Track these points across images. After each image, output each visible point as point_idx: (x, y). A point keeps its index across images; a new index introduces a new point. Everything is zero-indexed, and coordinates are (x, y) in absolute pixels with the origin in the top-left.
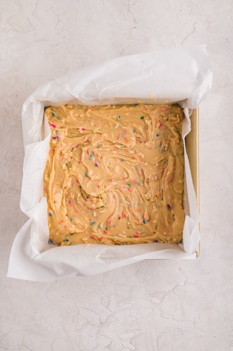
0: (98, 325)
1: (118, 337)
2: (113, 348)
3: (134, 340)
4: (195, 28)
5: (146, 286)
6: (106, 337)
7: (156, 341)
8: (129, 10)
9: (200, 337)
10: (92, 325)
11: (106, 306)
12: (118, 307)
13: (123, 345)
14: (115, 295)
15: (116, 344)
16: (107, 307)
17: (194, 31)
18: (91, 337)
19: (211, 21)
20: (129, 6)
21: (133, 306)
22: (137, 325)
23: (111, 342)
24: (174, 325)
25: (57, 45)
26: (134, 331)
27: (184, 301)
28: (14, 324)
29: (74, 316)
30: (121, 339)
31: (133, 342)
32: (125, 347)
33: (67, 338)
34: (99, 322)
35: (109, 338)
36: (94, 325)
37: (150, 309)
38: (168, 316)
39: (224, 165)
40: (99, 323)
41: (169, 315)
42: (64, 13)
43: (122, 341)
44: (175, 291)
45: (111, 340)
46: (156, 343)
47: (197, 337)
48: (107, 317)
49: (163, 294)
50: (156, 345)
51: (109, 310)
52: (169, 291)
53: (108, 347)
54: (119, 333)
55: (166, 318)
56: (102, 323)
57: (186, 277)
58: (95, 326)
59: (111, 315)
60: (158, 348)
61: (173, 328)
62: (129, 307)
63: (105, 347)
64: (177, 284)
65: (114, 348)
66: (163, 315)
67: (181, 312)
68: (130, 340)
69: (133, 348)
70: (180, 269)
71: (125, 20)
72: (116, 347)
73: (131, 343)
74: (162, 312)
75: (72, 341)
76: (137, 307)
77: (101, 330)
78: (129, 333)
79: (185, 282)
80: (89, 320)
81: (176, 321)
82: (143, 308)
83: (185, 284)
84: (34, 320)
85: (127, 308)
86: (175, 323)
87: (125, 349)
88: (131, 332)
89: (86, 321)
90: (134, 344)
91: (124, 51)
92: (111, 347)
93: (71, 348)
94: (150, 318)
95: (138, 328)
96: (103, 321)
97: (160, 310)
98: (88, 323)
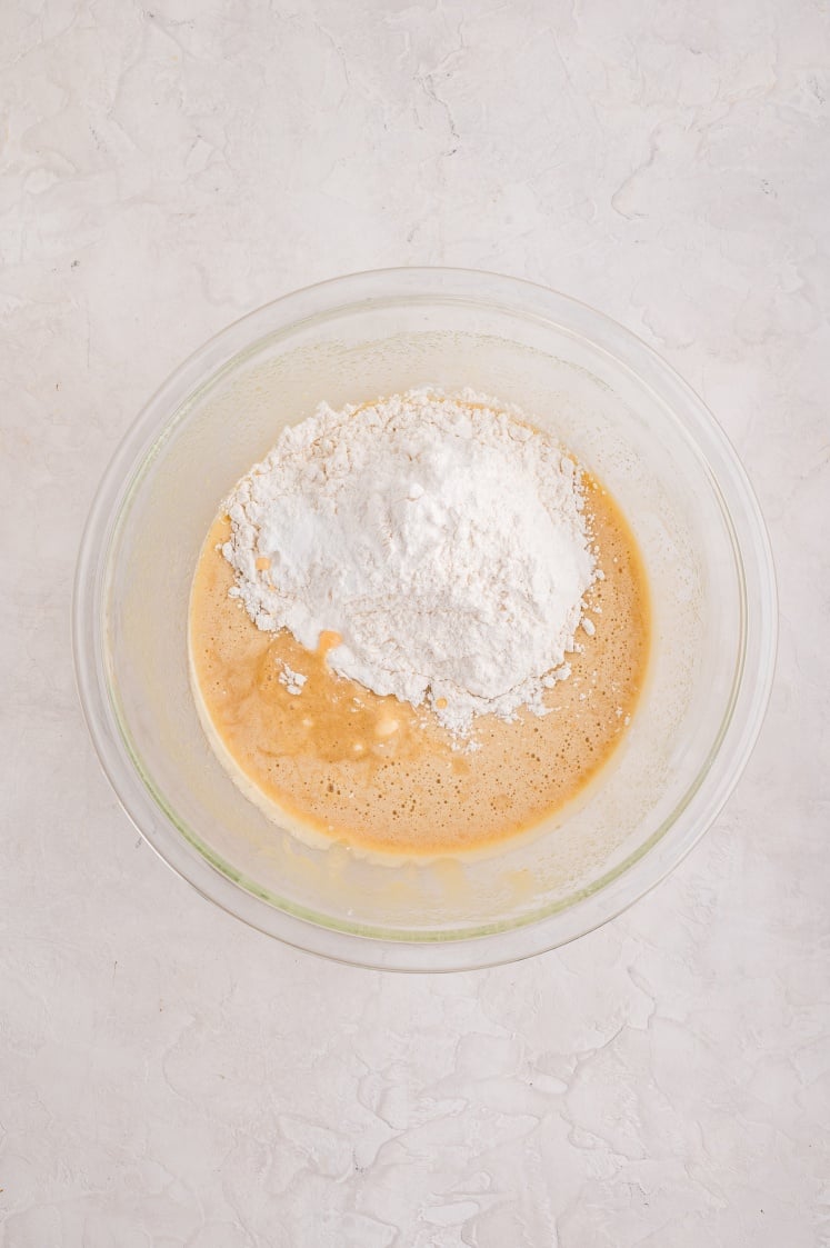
0: (346, 1176)
1: (420, 1219)
3: (474, 1228)
4: (655, 149)
5: (512, 1035)
6: (378, 1220)
7: (554, 1232)
8: (433, 94)
9: (707, 1212)
10: (326, 1176)
11: (374, 1109)
12: (417, 1110)
14: (404, 1069)
15: (413, 1245)
16: (379, 1113)
17: (652, 159)
18: (325, 1221)
19: (709, 126)
20: (432, 81)
21: (469, 1106)
22: (485, 1176)
23: (396, 1238)
24: (617, 1172)
25: (192, 215)
26: (475, 1197)
27: (650, 1087)
28: (52, 1179)
29: (262, 1146)
30: (430, 1225)
33: (238, 1225)
34: (352, 1166)
35: (387, 1224)
36: (333, 1178)
37: (531, 1115)
38: (592, 1139)
40: (350, 1172)
41: (597, 1136)
42: (215, 109)
43: (435, 1234)
44: (616, 1050)
45: (394, 1231)
46: (555, 1238)
47: (700, 1213)
48: (380, 1150)
49: (575, 1063)
50: (554, 1244)
51: (385, 1121)
52: (596, 1051)
54: (421, 1206)
55: (588, 1148)
56: (360, 1167)
57: (653, 999)
58: (338, 1182)
59: (394, 1140)
61: (613, 1183)
62: (454, 1112)
64: (621, 1025)
66: (576, 1138)
67: (639, 1125)
68: (460, 1228)
70: (629, 971)
71: (421, 128)
73: (465, 1238)
74: (574, 1127)
75: (256, 1237)
76: (484, 1110)
77: (358, 1196)
78: (457, 1202)
79: (650, 1017)
80: (317, 1160)
81: (624, 1158)
82: (505, 1114)
83: (649, 1025)
84: (123, 1163)
85: (448, 1115)
86: (620, 1164)
88: (464, 1201)
89: (305, 1164)
90: (474, 1242)
91: (418, 228)
94: (531, 1148)
95: (488, 1183)
96: (366, 1161)
97: (565, 1120)
98: (313, 1170)
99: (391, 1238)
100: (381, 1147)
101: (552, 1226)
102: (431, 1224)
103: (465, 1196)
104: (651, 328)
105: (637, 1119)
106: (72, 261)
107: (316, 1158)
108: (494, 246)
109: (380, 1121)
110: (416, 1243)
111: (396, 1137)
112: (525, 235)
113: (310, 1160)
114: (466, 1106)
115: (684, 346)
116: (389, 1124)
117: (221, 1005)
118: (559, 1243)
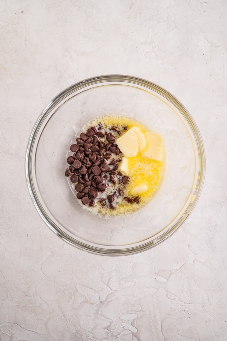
0: (97, 304)
1: (119, 318)
3: (136, 322)
5: (150, 263)
6: (106, 317)
7: (160, 324)
9: (208, 321)
10: (90, 303)
12: (119, 285)
13: (123, 327)
14: (116, 272)
15: (116, 325)
16: (107, 285)
18: (89, 317)
21: (136, 285)
22: (140, 306)
23: (111, 323)
24: (181, 307)
26: (136, 312)
27: (193, 281)
28: (6, 299)
29: (71, 293)
30: (122, 320)
31: (135, 324)
32: (126, 329)
33: (63, 316)
34: (99, 301)
35: (108, 319)
36: (92, 304)
37: (155, 288)
38: (174, 296)
40: (98, 302)
41: (176, 296)
43: (123, 323)
44: (183, 270)
45: (111, 321)
46: (160, 326)
47: (206, 321)
49: (170, 273)
50: (160, 328)
51: (109, 287)
52: (176, 270)
53: (107, 328)
54: (119, 314)
55: (172, 299)
56: (101, 301)
57: (196, 254)
58: (94, 305)
59: (112, 293)
60: (162, 332)
61: (179, 310)
62: (131, 286)
63: (104, 328)
64: (185, 262)
65: (114, 330)
66: (169, 296)
67: (189, 293)
68: (131, 321)
69: (135, 330)
70: (188, 246)
73: (132, 325)
74: (168, 292)
75: (68, 320)
76: (140, 286)
77: (100, 310)
79: (194, 260)
80: (88, 298)
82: (146, 287)
83: (194, 262)
84: (28, 296)
85: (129, 287)
86: (182, 305)
87: (126, 331)
88: (133, 313)
89: (84, 299)
90: (136, 326)
91: (133, 4)
92: (111, 328)
93: (67, 328)
94: (154, 298)
95: (141, 308)
96: (103, 299)
97: (166, 290)
98: (86, 301)
99: (110, 323)
100: (108, 295)
101: (160, 322)
105: (188, 291)
106: (21, 11)
108: (158, 11)
109: (108, 287)
110: (117, 325)
111: (113, 293)
112: (168, 8)
113: (86, 298)
114: (135, 284)
115: (218, 47)
116: (110, 288)
117: (60, 249)
118: (162, 327)
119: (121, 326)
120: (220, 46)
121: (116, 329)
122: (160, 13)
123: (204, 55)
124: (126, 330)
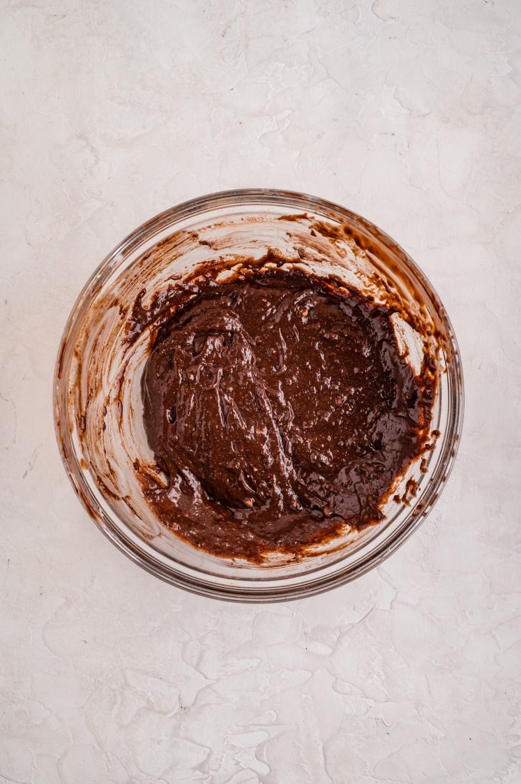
0: (175, 711)
1: (226, 743)
2: (213, 771)
3: (265, 750)
5: (293, 614)
6: (196, 743)
7: (322, 752)
9: (431, 739)
10: (159, 712)
11: (194, 665)
12: (224, 666)
13: (237, 763)
14: (216, 637)
15: (221, 761)
16: (197, 668)
18: (158, 743)
21: (262, 664)
22: (273, 713)
23: (209, 756)
24: (367, 711)
25: (64, 16)
26: (265, 727)
27: (392, 650)
29: (114, 691)
30: (233, 747)
31: (265, 753)
32: (244, 767)
33: (97, 747)
34: (178, 705)
35: (202, 746)
36: (165, 713)
37: (306, 670)
38: (350, 687)
39: (484, 305)
40: (177, 709)
41: (353, 685)
43: (237, 754)
44: (367, 624)
45: (208, 751)
46: (322, 756)
47: (426, 740)
48: (198, 694)
49: (338, 633)
50: (322, 762)
51: (201, 673)
52: (353, 625)
53: (201, 767)
54: (227, 733)
55: (346, 694)
56: (183, 706)
57: (395, 588)
58: (168, 716)
59: (208, 686)
60: (326, 770)
61: (364, 718)
62: (252, 667)
63: (194, 769)
64: (371, 607)
65: (217, 771)
66: (338, 687)
67: (383, 678)
68: (255, 749)
69: (264, 770)
72: (220, 767)
73: (258, 757)
74: (337, 679)
75: (109, 755)
76: (272, 667)
77: (182, 726)
78: (254, 731)
79: (392, 601)
80: (153, 701)
81: (372, 701)
82: (287, 669)
83: (392, 607)
84: (14, 702)
85: (247, 670)
86: (370, 705)
87: (244, 771)
88: (258, 731)
89: (145, 704)
90: (265, 759)
91: (229, 27)
92: (209, 769)
93: (108, 771)
94: (306, 693)
95: (275, 718)
96: (188, 701)
97: (331, 674)
98: (150, 708)
99: (205, 757)
100: (199, 691)
101: (320, 749)
102: (235, 747)
103: (258, 727)
104: (400, 102)
105: (381, 672)
107: (152, 699)
108: (285, 41)
109: (198, 673)
110: (223, 760)
111: (210, 685)
112: (308, 32)
113: (148, 701)
114: (260, 663)
115: (423, 116)
116: (204, 676)
117: (84, 590)
118: (325, 760)
119: (232, 762)
120: (427, 115)
121: (221, 769)
122: (291, 44)
123: (393, 134)
124: (243, 769)
